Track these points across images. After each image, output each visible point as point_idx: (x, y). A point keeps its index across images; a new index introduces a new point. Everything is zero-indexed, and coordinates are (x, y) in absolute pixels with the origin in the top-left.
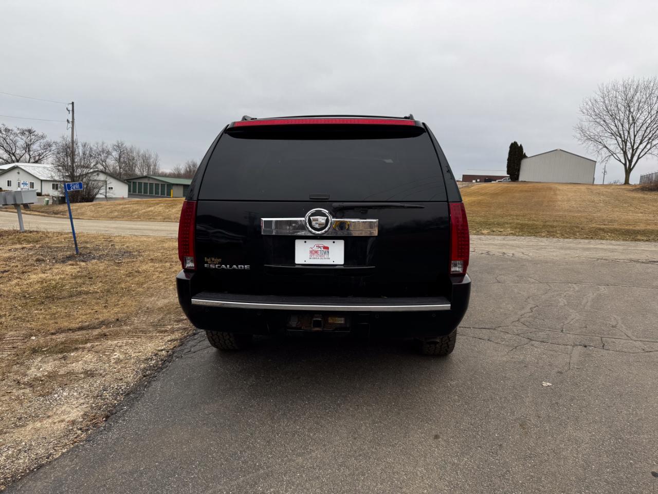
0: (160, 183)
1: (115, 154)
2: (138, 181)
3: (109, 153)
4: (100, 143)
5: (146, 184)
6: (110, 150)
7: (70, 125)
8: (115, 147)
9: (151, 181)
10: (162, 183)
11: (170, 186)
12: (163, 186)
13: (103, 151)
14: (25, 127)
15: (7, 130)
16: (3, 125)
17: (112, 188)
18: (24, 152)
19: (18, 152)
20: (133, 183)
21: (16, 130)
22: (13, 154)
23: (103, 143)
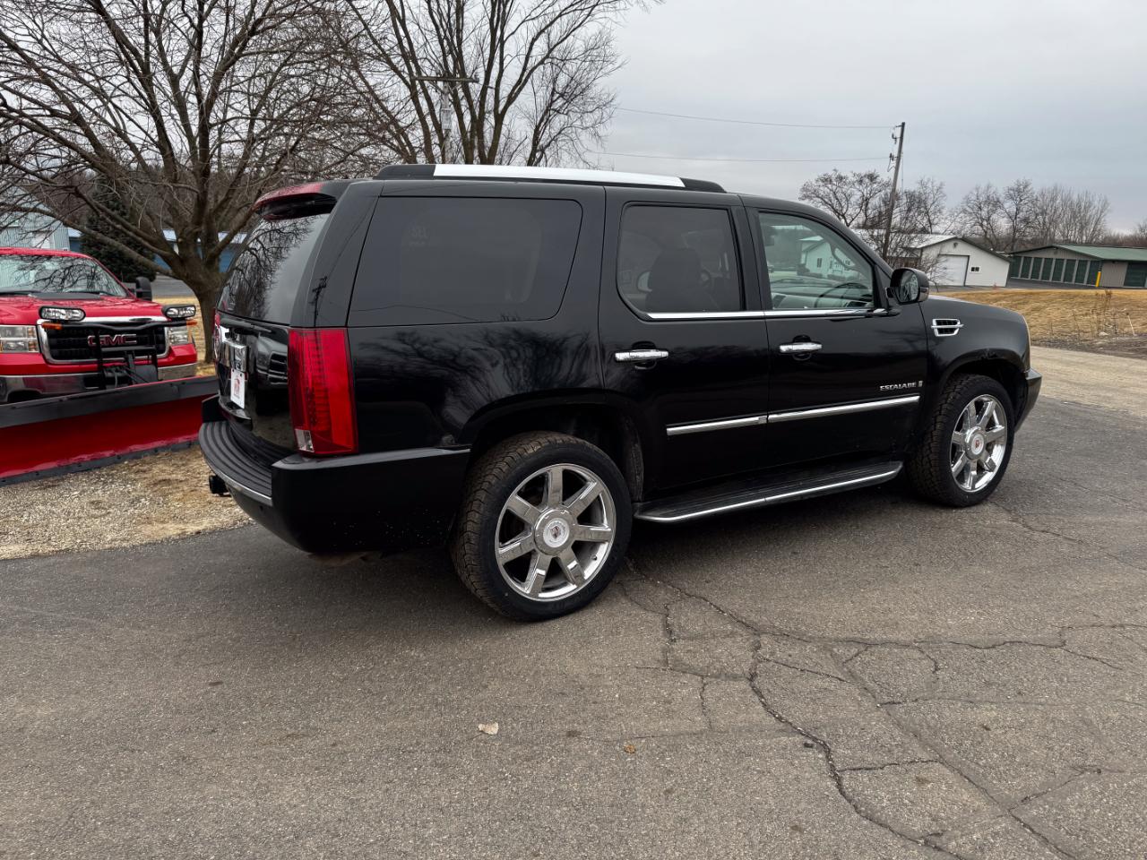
0: (1077, 258)
1: (1010, 206)
2: (1033, 255)
3: (997, 204)
4: (983, 186)
5: (1049, 261)
6: (1001, 199)
7: (894, 163)
8: (1012, 192)
9: (1060, 256)
10: (1082, 259)
11: (1098, 263)
12: (1083, 264)
13: (988, 201)
14: (864, 171)
15: (840, 178)
16: (835, 170)
17: (977, 269)
18: (858, 210)
19: (850, 211)
20: (1025, 257)
21: (851, 178)
22: (843, 216)
23: (989, 187)
